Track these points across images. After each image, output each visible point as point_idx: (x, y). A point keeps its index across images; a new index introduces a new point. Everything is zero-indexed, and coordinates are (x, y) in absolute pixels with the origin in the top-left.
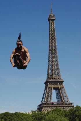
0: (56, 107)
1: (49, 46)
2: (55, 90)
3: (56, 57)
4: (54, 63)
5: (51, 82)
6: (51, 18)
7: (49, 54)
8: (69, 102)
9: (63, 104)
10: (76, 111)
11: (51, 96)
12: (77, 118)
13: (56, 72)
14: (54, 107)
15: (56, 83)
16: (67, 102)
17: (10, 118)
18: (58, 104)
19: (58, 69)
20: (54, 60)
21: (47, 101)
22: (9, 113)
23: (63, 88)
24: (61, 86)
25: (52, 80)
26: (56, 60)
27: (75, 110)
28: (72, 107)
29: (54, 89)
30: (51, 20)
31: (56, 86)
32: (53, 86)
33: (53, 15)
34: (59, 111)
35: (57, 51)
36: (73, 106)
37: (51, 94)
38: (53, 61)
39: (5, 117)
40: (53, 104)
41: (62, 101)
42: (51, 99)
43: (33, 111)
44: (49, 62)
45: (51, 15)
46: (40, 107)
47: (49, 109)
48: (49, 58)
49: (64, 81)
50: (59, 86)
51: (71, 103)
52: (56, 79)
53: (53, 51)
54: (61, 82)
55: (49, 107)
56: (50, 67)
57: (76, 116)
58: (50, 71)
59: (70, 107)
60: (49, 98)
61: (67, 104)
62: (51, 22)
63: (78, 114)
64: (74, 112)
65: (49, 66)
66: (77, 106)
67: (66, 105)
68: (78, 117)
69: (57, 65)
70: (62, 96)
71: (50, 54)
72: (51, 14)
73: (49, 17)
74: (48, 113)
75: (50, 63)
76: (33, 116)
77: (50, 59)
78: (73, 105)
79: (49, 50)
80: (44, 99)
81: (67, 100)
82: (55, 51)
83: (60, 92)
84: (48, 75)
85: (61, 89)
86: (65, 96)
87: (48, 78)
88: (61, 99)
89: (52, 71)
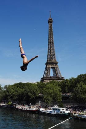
1: (49, 40)
3: (53, 47)
4: (52, 51)
5: (49, 64)
6: (50, 21)
9: (57, 78)
11: (49, 72)
12: (66, 87)
13: (53, 57)
14: (52, 79)
15: (53, 64)
18: (54, 78)
19: (54, 55)
21: (47, 75)
25: (50, 62)
26: (53, 49)
28: (63, 80)
29: (52, 68)
31: (53, 66)
32: (51, 66)
34: (55, 83)
37: (50, 71)
40: (50, 77)
41: (57, 76)
42: (49, 74)
43: (37, 82)
44: (48, 50)
46: (42, 80)
47: (48, 81)
48: (48, 47)
49: (58, 63)
50: (55, 66)
51: (63, 77)
52: (53, 61)
53: (51, 43)
54: (56, 64)
55: (48, 79)
58: (49, 56)
60: (48, 74)
61: (60, 78)
63: (67, 85)
64: (65, 83)
65: (48, 53)
69: (54, 52)
70: (57, 73)
71: (49, 45)
74: (47, 84)
76: (37, 86)
79: (49, 42)
80: (45, 75)
82: (53, 43)
83: (55, 70)
84: (48, 58)
85: (56, 68)
87: (47, 61)
88: (56, 75)
89: (50, 56)
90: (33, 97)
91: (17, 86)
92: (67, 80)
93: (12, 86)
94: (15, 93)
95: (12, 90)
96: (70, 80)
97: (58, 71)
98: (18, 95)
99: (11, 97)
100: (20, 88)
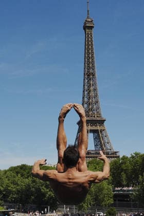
0: (94, 157)
1: (84, 69)
2: (92, 134)
3: (95, 84)
4: (92, 94)
6: (87, 25)
7: (84, 80)
8: (112, 151)
10: (122, 163)
12: (123, 173)
13: (95, 107)
14: (91, 157)
15: (94, 122)
16: (109, 150)
17: (28, 173)
19: (97, 102)
20: (92, 88)
22: (27, 166)
23: (104, 130)
24: (102, 128)
25: (88, 119)
26: (95, 90)
27: (121, 161)
28: (116, 157)
29: (92, 131)
30: (87, 27)
31: (94, 128)
32: (90, 128)
33: (90, 20)
34: (98, 164)
35: (96, 75)
36: (119, 157)
38: (90, 91)
39: (22, 171)
40: (89, 153)
44: (84, 91)
45: (88, 20)
48: (84, 85)
49: (105, 120)
50: (98, 128)
51: (116, 152)
52: (94, 117)
53: (89, 75)
54: (102, 122)
56: (86, 99)
57: (122, 170)
58: (85, 106)
59: (114, 157)
61: (110, 153)
62: (87, 30)
63: (125, 168)
64: (120, 165)
65: (83, 98)
66: (124, 156)
67: (108, 154)
68: (125, 173)
69: (96, 96)
70: (103, 142)
71: (86, 81)
72: (88, 18)
73: (85, 23)
75: (86, 93)
77: (86, 87)
78: (118, 154)
79: (84, 74)
81: (109, 148)
82: (94, 75)
83: (99, 136)
85: (101, 132)
86: (107, 141)
88: (101, 146)
89: (88, 106)
90: (50, 195)
91: (17, 173)
92: (124, 158)
93: (6, 172)
94: (13, 188)
95: (6, 181)
96: (133, 157)
97: (106, 139)
98: (18, 192)
99: (4, 195)
100: (22, 175)
